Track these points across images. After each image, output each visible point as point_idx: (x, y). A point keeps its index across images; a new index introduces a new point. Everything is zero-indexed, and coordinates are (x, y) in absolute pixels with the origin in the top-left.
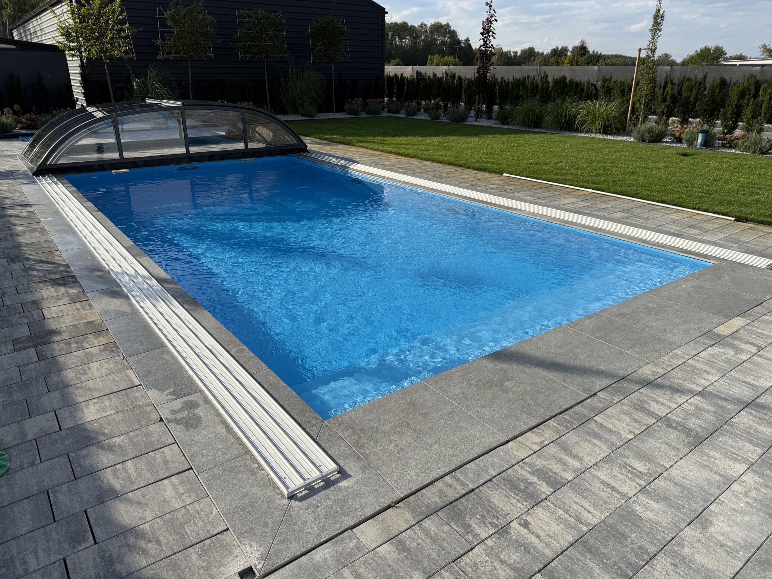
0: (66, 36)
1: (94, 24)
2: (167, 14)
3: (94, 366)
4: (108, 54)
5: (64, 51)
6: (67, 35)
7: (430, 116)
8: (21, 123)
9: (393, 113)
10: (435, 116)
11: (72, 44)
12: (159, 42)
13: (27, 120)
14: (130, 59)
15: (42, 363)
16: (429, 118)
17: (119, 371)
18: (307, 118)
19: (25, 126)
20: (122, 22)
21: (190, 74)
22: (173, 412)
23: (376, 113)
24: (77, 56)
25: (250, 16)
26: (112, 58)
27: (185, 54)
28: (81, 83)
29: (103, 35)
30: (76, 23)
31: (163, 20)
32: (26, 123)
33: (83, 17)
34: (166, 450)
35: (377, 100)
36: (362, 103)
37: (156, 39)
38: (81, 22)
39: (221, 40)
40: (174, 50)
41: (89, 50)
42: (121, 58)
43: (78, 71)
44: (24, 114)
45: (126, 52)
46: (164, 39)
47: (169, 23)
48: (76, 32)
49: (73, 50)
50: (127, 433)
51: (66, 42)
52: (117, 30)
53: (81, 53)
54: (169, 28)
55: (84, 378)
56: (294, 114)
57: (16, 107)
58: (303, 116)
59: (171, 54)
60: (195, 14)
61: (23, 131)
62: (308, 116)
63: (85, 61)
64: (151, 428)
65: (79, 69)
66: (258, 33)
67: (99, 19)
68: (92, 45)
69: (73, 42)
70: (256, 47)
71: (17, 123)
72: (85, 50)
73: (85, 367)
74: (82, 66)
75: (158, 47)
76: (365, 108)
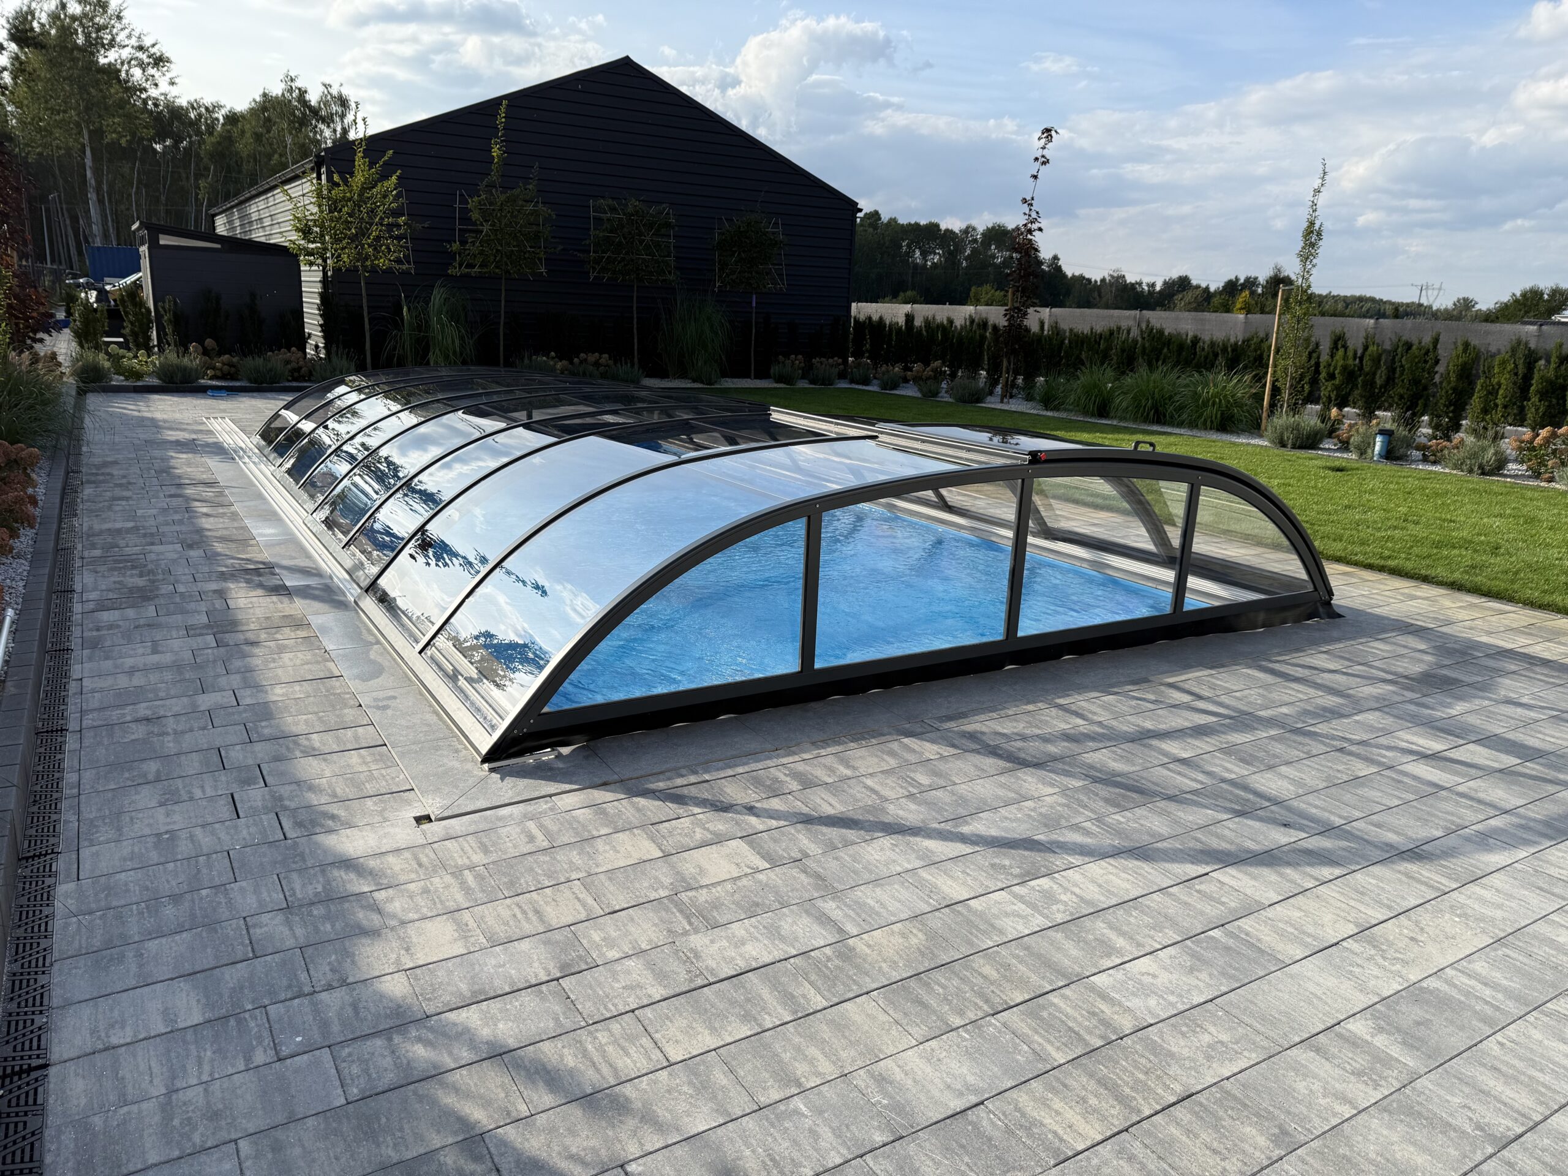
0: (304, 233)
1: (350, 215)
2: (472, 203)
3: (286, 657)
4: (368, 263)
5: (297, 256)
6: (306, 232)
7: (921, 390)
8: (214, 368)
9: (858, 383)
10: (930, 391)
11: (312, 246)
12: (456, 246)
13: (224, 364)
14: (406, 273)
15: (222, 650)
16: (919, 395)
17: (318, 662)
18: (701, 386)
19: (219, 373)
20: (396, 213)
21: (503, 303)
22: (376, 700)
23: (827, 382)
24: (318, 265)
25: (613, 209)
26: (374, 270)
27: (497, 267)
28: (319, 310)
29: (363, 233)
30: (321, 212)
31: (465, 211)
32: (221, 370)
33: (335, 202)
34: (360, 729)
35: (831, 361)
36: (802, 365)
37: (449, 242)
38: (331, 211)
39: (560, 247)
40: (478, 261)
41: (339, 256)
42: (389, 271)
43: (318, 288)
44: (220, 354)
45: (398, 261)
46: (463, 242)
47: (475, 216)
48: (322, 226)
49: (312, 254)
50: (316, 713)
51: (302, 242)
52: (388, 225)
53: (325, 260)
54: (475, 224)
55: (272, 665)
56: (678, 378)
57: (209, 342)
58: (694, 381)
59: (472, 266)
60: (520, 203)
61: (214, 383)
62: (702, 382)
63: (329, 274)
64: (346, 711)
65: (319, 285)
66: (625, 238)
67: (360, 207)
68: (343, 249)
69: (313, 242)
70: (620, 262)
71: (208, 369)
72: (333, 255)
73: (276, 656)
74: (325, 281)
75: (452, 256)
76: (807, 373)
